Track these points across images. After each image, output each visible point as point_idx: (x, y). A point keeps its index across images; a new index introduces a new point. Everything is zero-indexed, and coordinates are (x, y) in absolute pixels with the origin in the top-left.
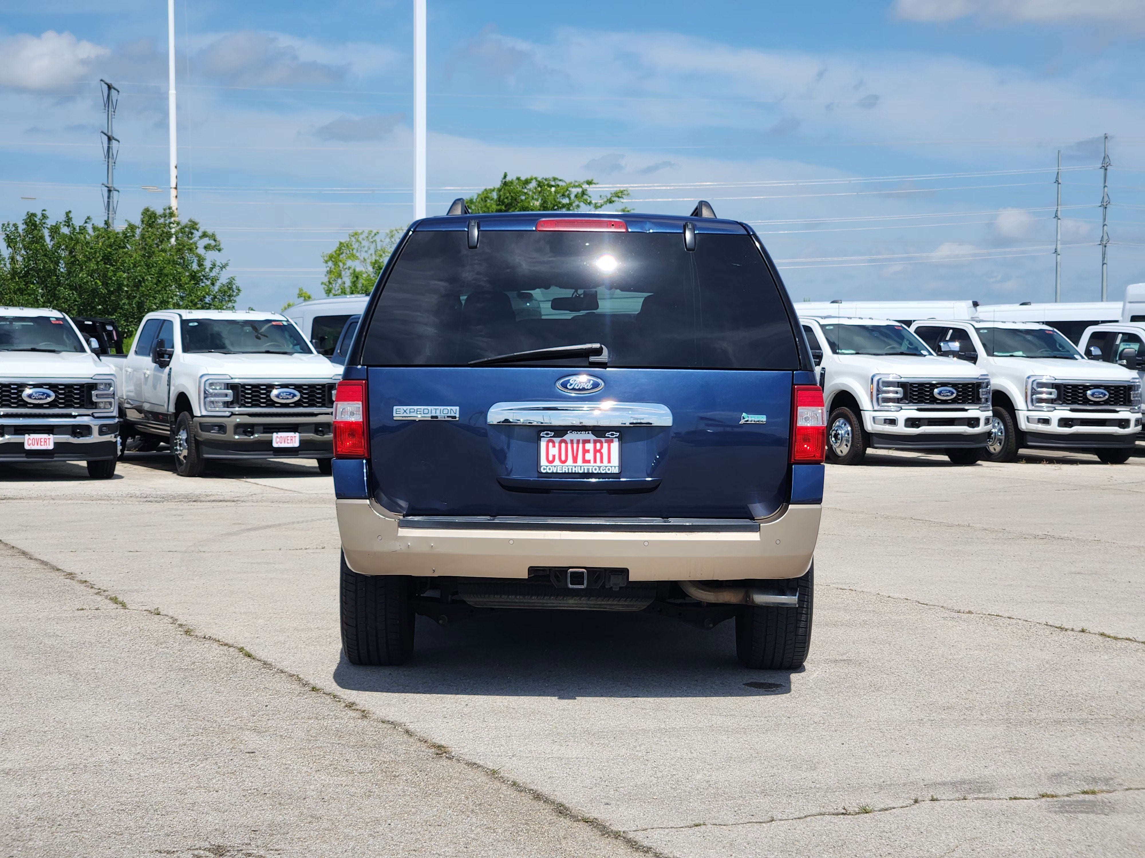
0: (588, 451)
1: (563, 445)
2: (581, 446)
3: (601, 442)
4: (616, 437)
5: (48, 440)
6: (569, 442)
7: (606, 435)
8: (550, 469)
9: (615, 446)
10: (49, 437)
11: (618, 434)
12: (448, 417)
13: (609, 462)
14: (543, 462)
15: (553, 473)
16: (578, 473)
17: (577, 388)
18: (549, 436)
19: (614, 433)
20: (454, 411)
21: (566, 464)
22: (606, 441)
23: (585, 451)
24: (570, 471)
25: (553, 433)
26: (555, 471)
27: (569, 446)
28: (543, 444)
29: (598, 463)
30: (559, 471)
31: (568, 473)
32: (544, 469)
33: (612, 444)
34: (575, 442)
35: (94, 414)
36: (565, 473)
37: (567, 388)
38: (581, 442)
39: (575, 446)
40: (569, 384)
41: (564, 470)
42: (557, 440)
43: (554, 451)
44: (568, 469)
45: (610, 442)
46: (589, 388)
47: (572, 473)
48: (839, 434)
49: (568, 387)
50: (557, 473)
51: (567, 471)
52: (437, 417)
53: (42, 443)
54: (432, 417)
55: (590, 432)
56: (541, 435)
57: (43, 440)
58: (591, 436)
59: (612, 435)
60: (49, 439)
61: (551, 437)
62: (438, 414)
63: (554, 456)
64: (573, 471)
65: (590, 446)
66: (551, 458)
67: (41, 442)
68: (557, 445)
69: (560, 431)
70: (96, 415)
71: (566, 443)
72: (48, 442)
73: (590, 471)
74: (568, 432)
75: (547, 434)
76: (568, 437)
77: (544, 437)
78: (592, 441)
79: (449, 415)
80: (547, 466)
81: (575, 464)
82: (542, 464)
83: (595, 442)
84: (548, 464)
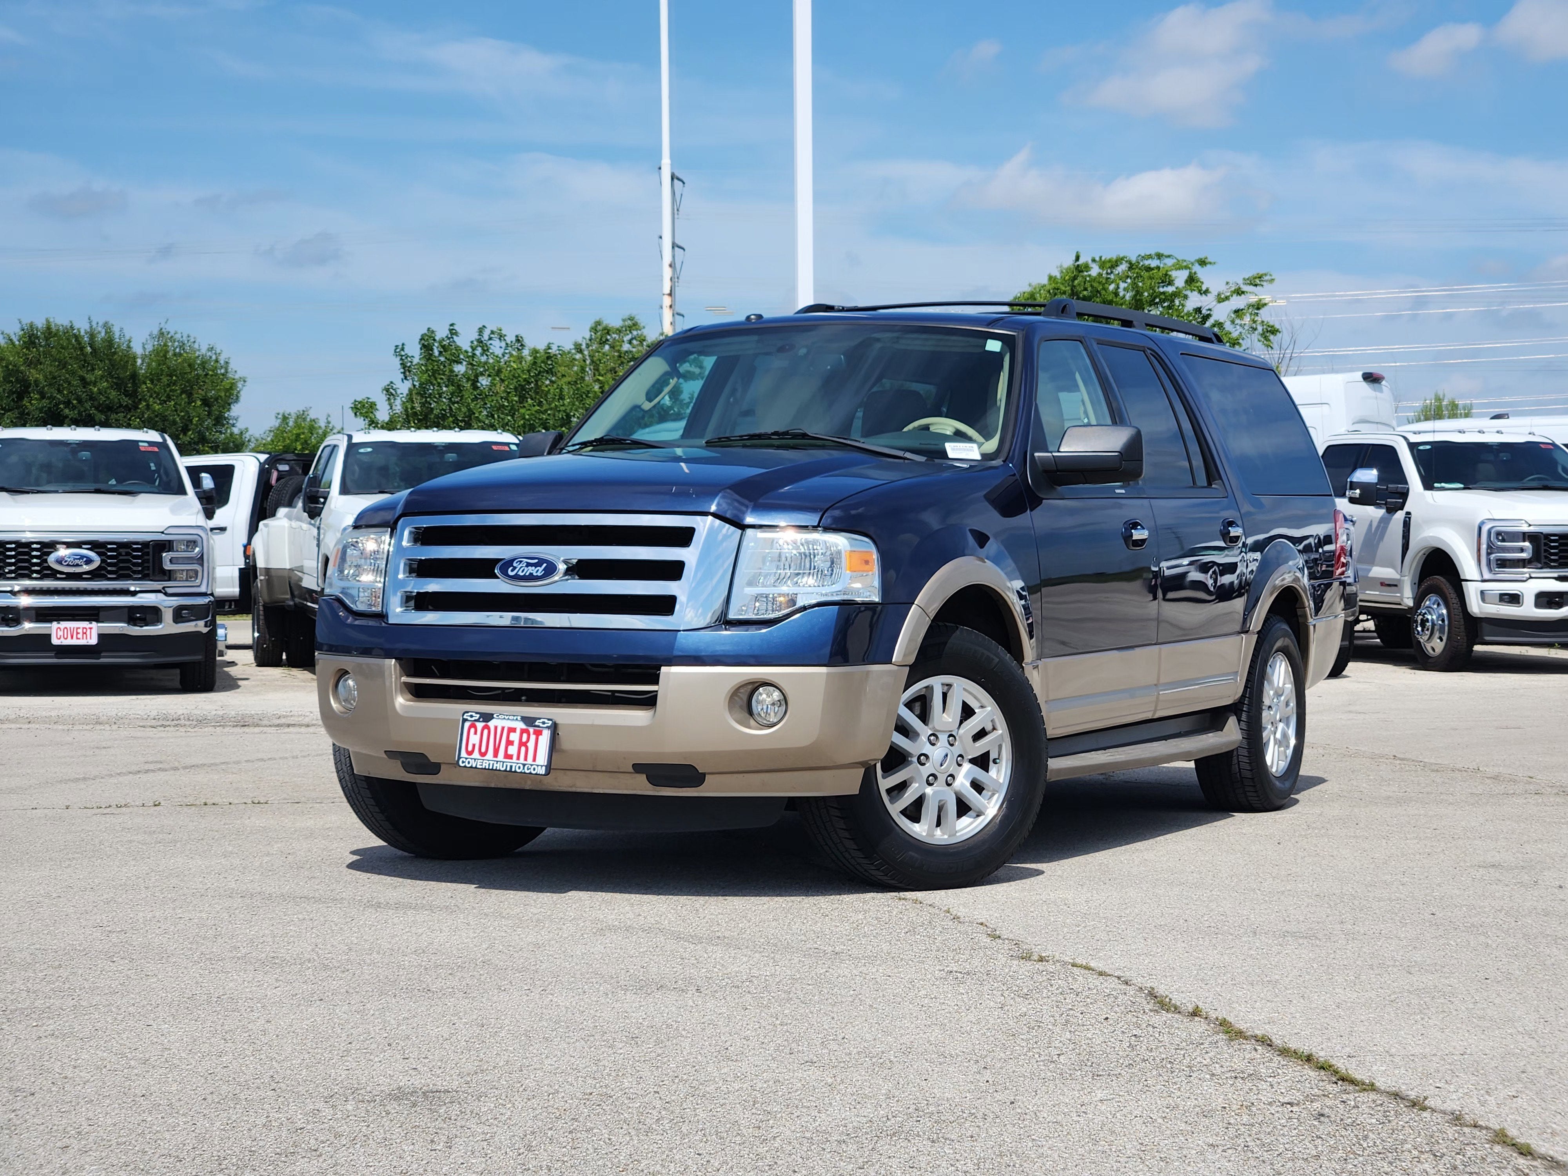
5: (89, 631)
10: (90, 626)
35: (167, 589)
48: (1427, 620)
53: (80, 636)
57: (80, 631)
60: (91, 628)
67: (78, 633)
70: (169, 591)
72: (88, 633)
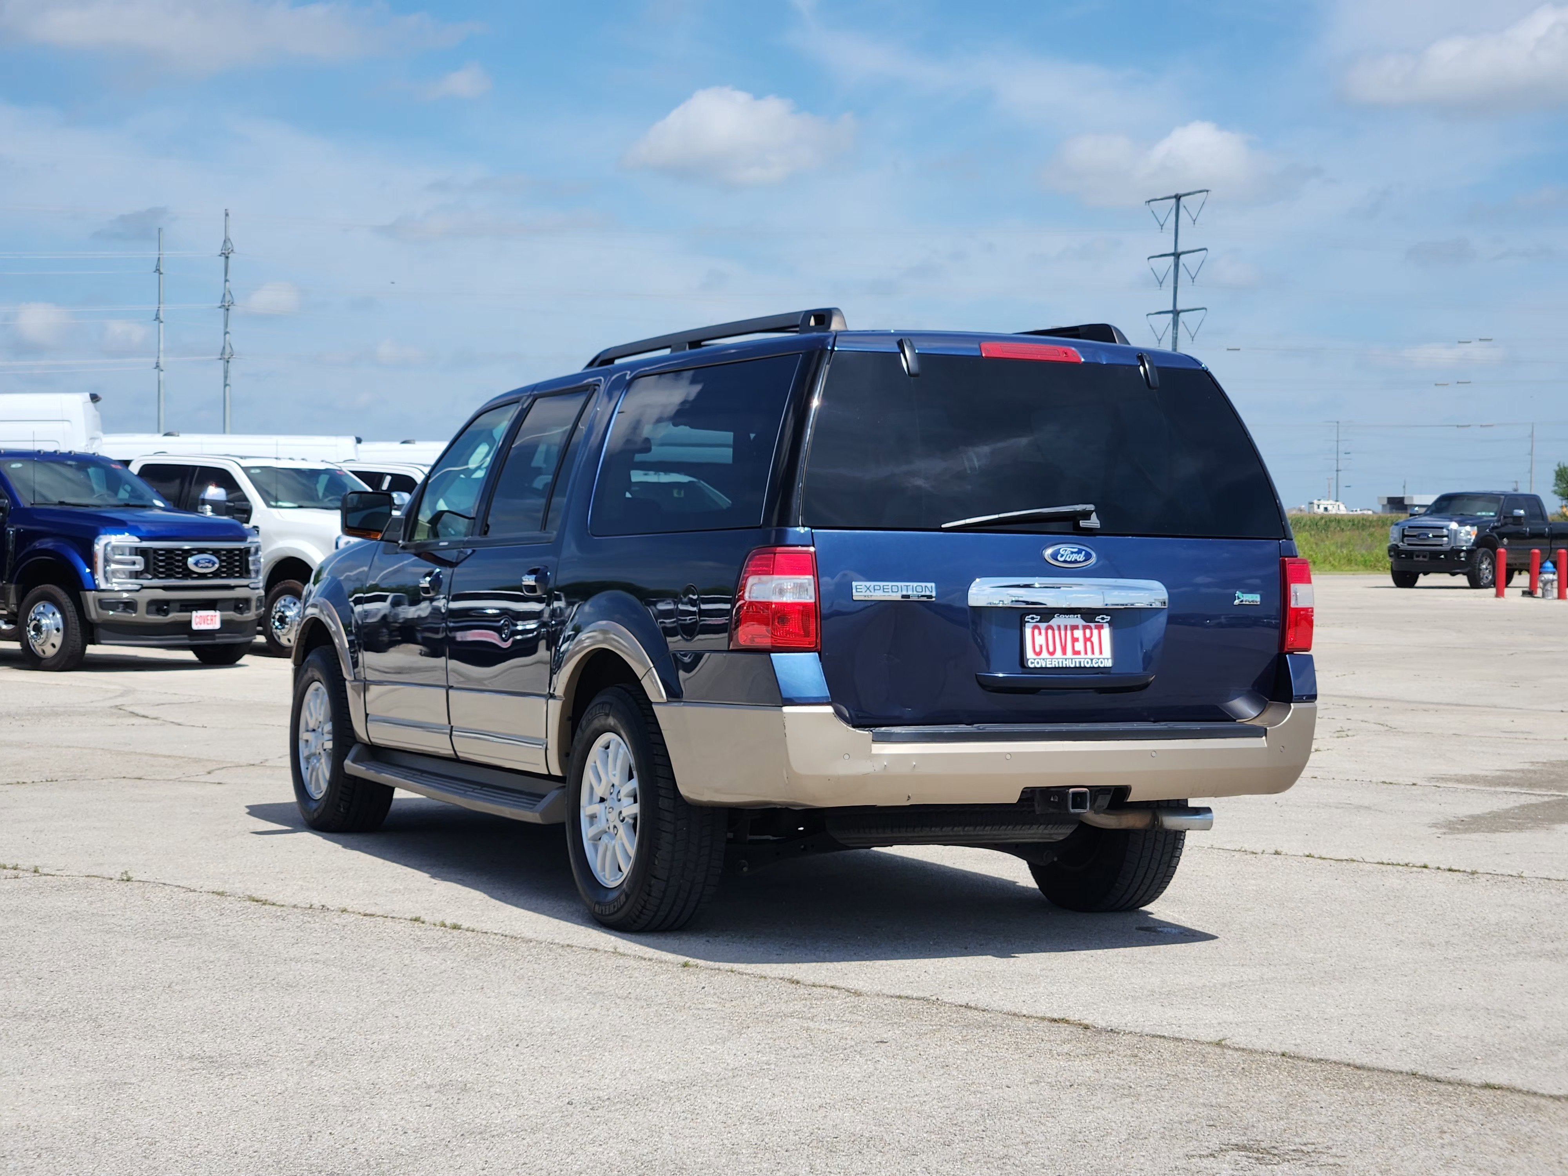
0: (1077, 640)
1: (1050, 632)
2: (1069, 633)
3: (1090, 628)
4: (1107, 622)
6: (1056, 628)
7: (1096, 620)
8: (1038, 663)
9: (1106, 632)
11: (1109, 617)
12: (923, 596)
13: (1101, 653)
14: (1030, 654)
15: (1041, 668)
16: (1070, 668)
17: (1069, 560)
18: (1035, 620)
19: (1105, 616)
20: (928, 589)
21: (1055, 656)
22: (1096, 627)
23: (1075, 640)
24: (1061, 666)
25: (1039, 617)
26: (1044, 666)
27: (1057, 632)
28: (1028, 631)
29: (1090, 655)
30: (1048, 666)
31: (1059, 668)
32: (1032, 663)
33: (1102, 631)
34: (1062, 628)
36: (1055, 668)
37: (1057, 560)
38: (1068, 627)
39: (1063, 633)
40: (1059, 555)
41: (1053, 663)
42: (1043, 626)
43: (1040, 640)
44: (1059, 663)
45: (1100, 628)
46: (1081, 559)
47: (1063, 668)
49: (1059, 558)
50: (1046, 668)
51: (1057, 666)
52: (908, 596)
54: (903, 596)
55: (1079, 616)
56: (1026, 620)
58: (1078, 620)
59: (1103, 619)
61: (1037, 622)
62: (910, 593)
63: (1041, 647)
64: (1064, 666)
65: (1078, 634)
66: (1037, 649)
68: (1043, 632)
69: (1047, 614)
71: (1053, 630)
73: (1082, 665)
74: (1056, 616)
75: (1033, 618)
76: (1056, 621)
77: (1028, 622)
78: (1080, 627)
79: (923, 593)
80: (1035, 659)
81: (1065, 657)
82: (1028, 657)
83: (1085, 628)
84: (1035, 657)
